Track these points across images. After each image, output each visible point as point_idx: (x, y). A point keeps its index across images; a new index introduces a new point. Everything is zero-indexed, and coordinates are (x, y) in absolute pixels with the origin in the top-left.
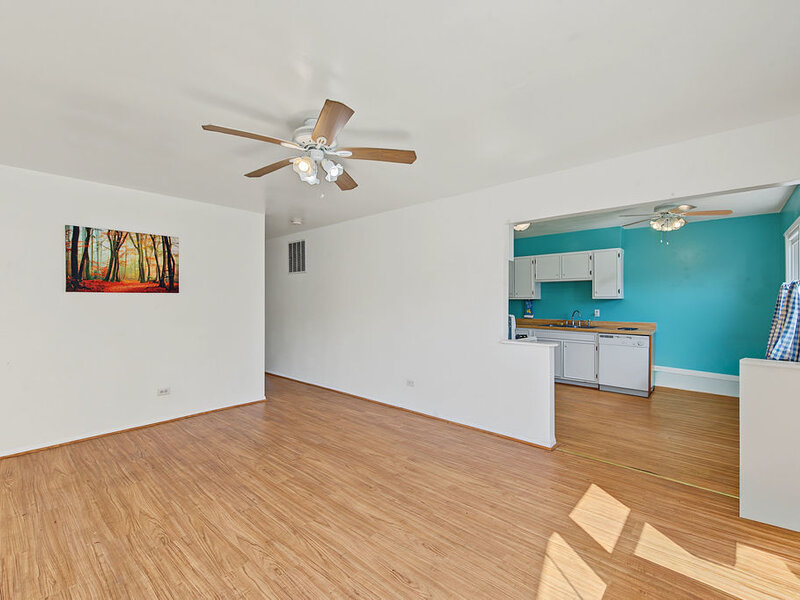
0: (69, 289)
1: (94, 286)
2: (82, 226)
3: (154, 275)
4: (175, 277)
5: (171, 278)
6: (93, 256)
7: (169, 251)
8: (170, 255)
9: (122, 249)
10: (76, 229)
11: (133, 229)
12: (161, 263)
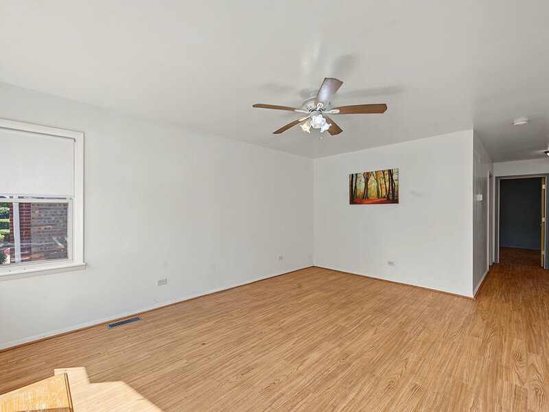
0: (350, 204)
1: (359, 201)
2: (354, 173)
3: (384, 194)
4: (396, 193)
5: (393, 194)
6: (358, 188)
7: (392, 177)
8: (392, 181)
9: (369, 181)
10: (353, 175)
11: (374, 170)
12: (388, 186)
